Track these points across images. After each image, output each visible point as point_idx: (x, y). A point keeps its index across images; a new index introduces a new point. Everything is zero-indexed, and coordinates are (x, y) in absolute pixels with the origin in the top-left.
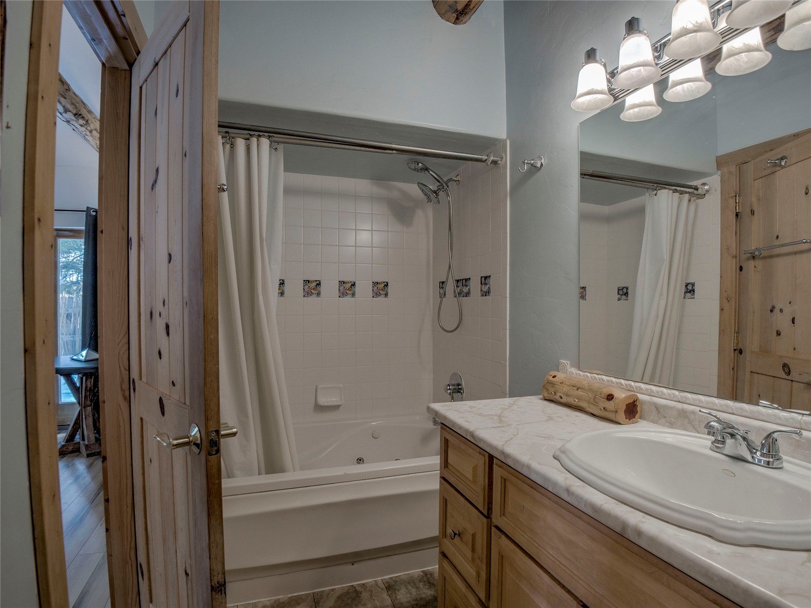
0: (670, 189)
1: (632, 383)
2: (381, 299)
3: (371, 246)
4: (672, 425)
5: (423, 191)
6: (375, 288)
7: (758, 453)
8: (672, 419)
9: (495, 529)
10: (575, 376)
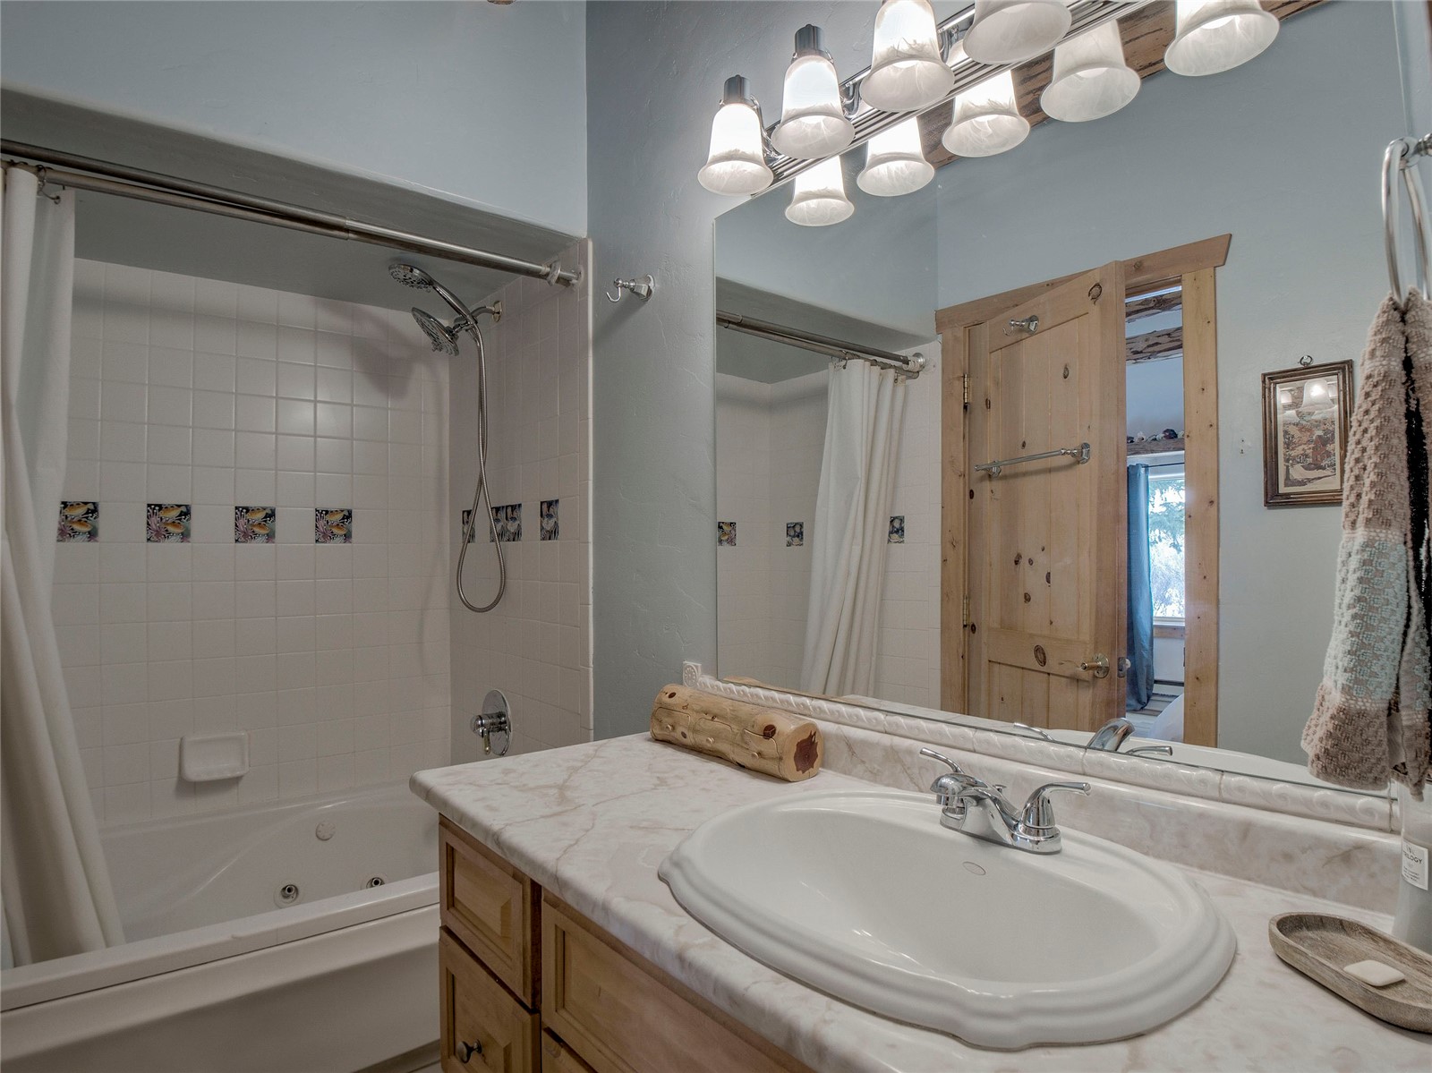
0: (866, 360)
1: (808, 701)
2: (337, 546)
3: (312, 434)
4: (874, 777)
5: (423, 325)
6: (322, 523)
7: (1021, 827)
8: (876, 766)
9: (547, 1036)
10: (710, 690)
